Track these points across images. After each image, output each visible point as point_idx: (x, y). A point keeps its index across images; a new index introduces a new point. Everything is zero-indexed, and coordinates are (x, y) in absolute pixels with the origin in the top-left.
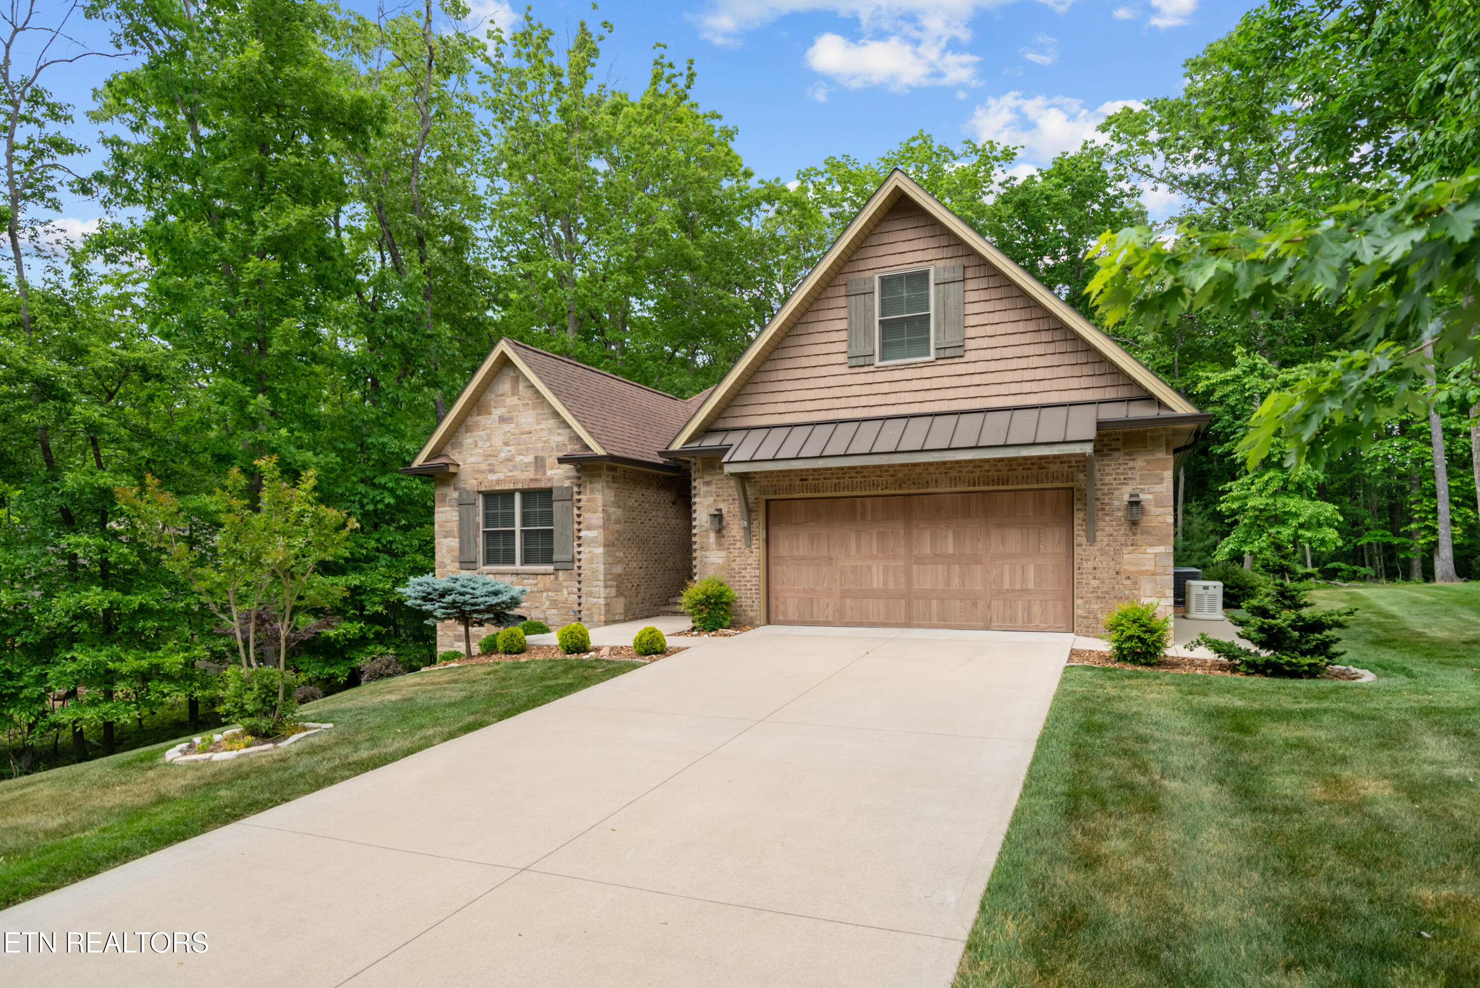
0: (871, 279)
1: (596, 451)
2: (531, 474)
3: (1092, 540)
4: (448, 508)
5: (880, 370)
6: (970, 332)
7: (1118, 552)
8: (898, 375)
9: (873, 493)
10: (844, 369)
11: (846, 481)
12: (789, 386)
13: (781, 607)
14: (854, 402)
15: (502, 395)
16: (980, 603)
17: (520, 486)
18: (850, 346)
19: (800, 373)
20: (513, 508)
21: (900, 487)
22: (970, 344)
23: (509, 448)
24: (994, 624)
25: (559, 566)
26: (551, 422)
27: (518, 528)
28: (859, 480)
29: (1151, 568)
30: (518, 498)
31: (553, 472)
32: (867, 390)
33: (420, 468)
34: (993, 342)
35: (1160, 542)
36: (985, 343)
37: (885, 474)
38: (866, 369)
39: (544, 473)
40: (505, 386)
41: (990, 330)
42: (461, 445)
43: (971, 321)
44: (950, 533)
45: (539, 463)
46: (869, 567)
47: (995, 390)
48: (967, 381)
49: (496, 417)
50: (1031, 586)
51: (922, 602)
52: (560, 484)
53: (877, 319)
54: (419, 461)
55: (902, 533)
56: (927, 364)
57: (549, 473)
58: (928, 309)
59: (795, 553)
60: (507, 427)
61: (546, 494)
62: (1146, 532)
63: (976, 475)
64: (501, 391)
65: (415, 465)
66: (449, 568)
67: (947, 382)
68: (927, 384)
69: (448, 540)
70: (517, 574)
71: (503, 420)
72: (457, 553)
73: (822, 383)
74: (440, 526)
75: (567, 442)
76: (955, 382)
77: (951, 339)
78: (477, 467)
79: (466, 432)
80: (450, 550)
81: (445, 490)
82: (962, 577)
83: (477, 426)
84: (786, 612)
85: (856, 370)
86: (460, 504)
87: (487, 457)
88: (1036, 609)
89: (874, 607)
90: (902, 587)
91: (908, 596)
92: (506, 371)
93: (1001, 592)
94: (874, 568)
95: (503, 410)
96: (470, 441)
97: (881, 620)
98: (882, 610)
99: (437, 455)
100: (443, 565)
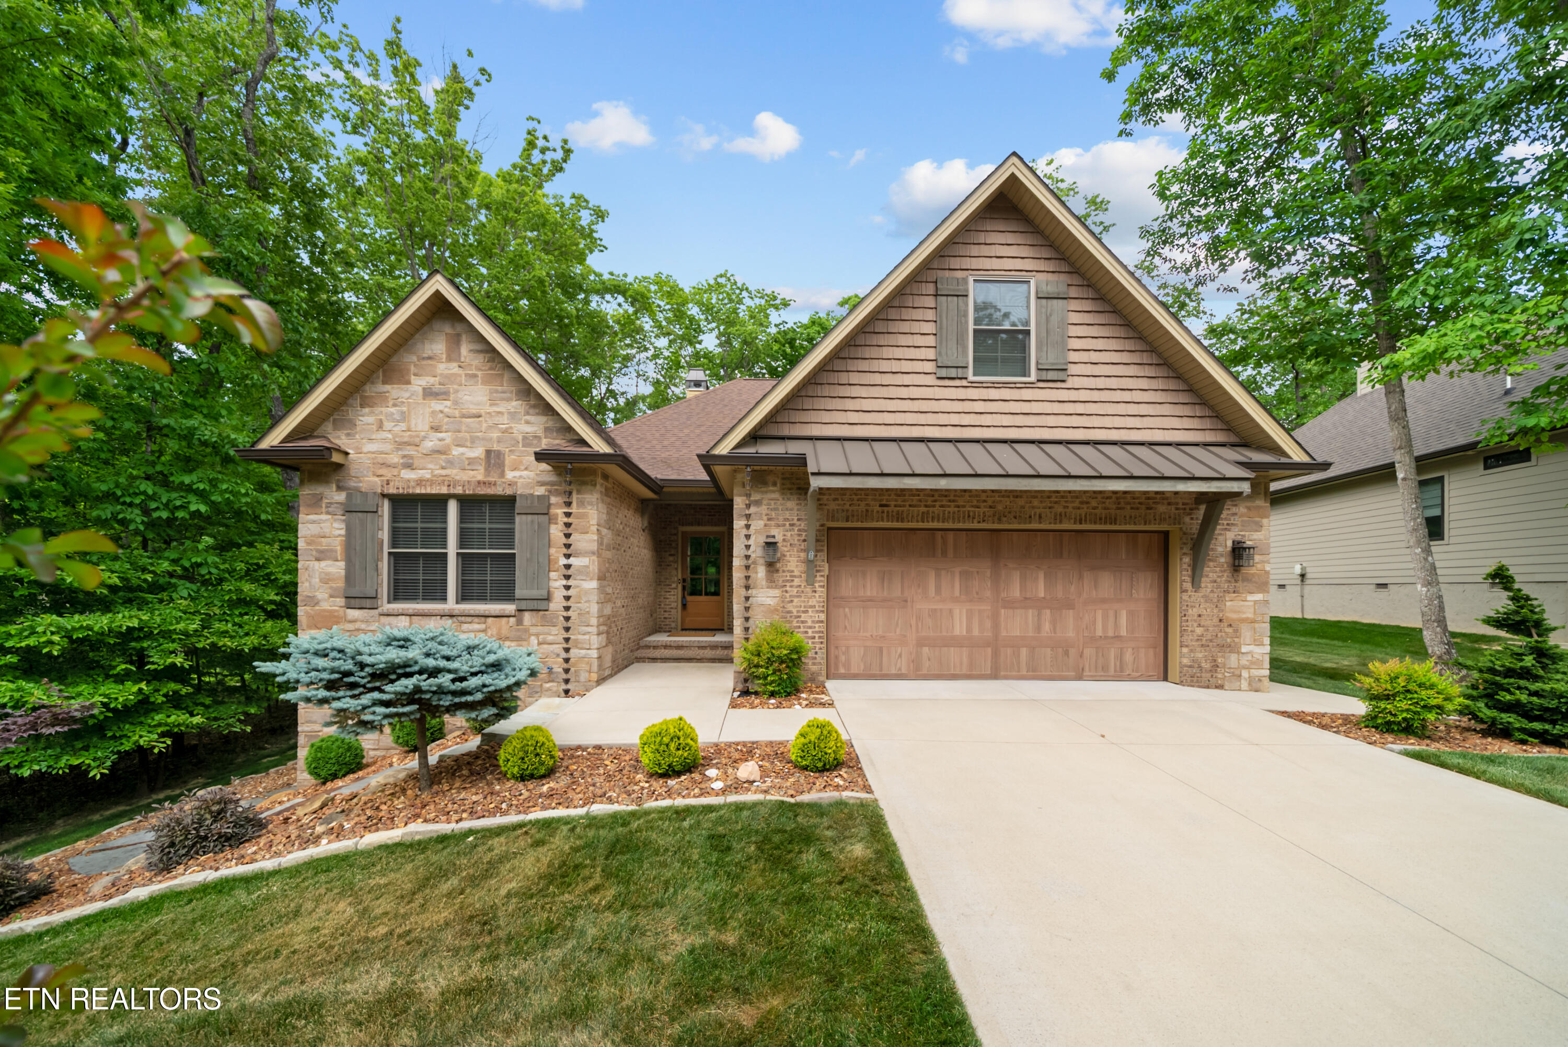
0: (965, 280)
1: (595, 447)
2: (479, 474)
3: (1197, 586)
4: (324, 517)
5: (974, 385)
6: (1073, 356)
7: (1221, 599)
8: (993, 394)
9: (968, 525)
10: (931, 380)
11: (937, 510)
12: (863, 392)
13: (843, 658)
14: (943, 419)
15: (430, 358)
16: (1072, 652)
17: (459, 490)
18: (939, 354)
19: (878, 378)
20: (445, 521)
22: (1073, 369)
23: (440, 435)
24: (1086, 673)
25: (523, 605)
26: (516, 405)
27: (452, 548)
28: (951, 509)
29: (1250, 615)
30: (453, 508)
31: (517, 474)
32: (959, 406)
33: (272, 450)
34: (1097, 370)
35: (1261, 592)
36: (1089, 370)
37: (982, 505)
38: (958, 382)
39: (502, 475)
40: (436, 345)
41: (1094, 357)
42: (352, 423)
43: (1075, 344)
44: (1041, 575)
45: (493, 459)
46: (951, 611)
47: (1096, 421)
48: (1069, 408)
49: (420, 390)
50: (1123, 632)
51: (1009, 651)
52: (528, 491)
53: (971, 327)
54: (272, 440)
55: (988, 573)
56: (1028, 385)
57: (510, 475)
58: (1028, 324)
59: (861, 593)
60: (437, 405)
61: (504, 504)
62: (1246, 579)
63: (1083, 512)
64: (428, 353)
65: (264, 445)
66: (325, 606)
67: (1048, 408)
68: (1026, 407)
69: (323, 564)
70: (452, 616)
71: (429, 393)
72: (341, 584)
73: (904, 393)
74: (308, 544)
75: (540, 433)
76: (1057, 408)
77: (1050, 361)
78: (381, 458)
79: (362, 406)
80: (326, 579)
81: (319, 489)
82: (1054, 623)
83: (383, 398)
84: (847, 665)
85: (947, 383)
86: (348, 511)
87: (400, 445)
88: (1128, 657)
89: (956, 657)
90: (988, 634)
91: (995, 644)
92: (437, 325)
93: (1093, 639)
94: (956, 612)
95: (432, 380)
96: (370, 419)
97: (964, 671)
98: (965, 660)
99: (306, 436)
100: (313, 601)
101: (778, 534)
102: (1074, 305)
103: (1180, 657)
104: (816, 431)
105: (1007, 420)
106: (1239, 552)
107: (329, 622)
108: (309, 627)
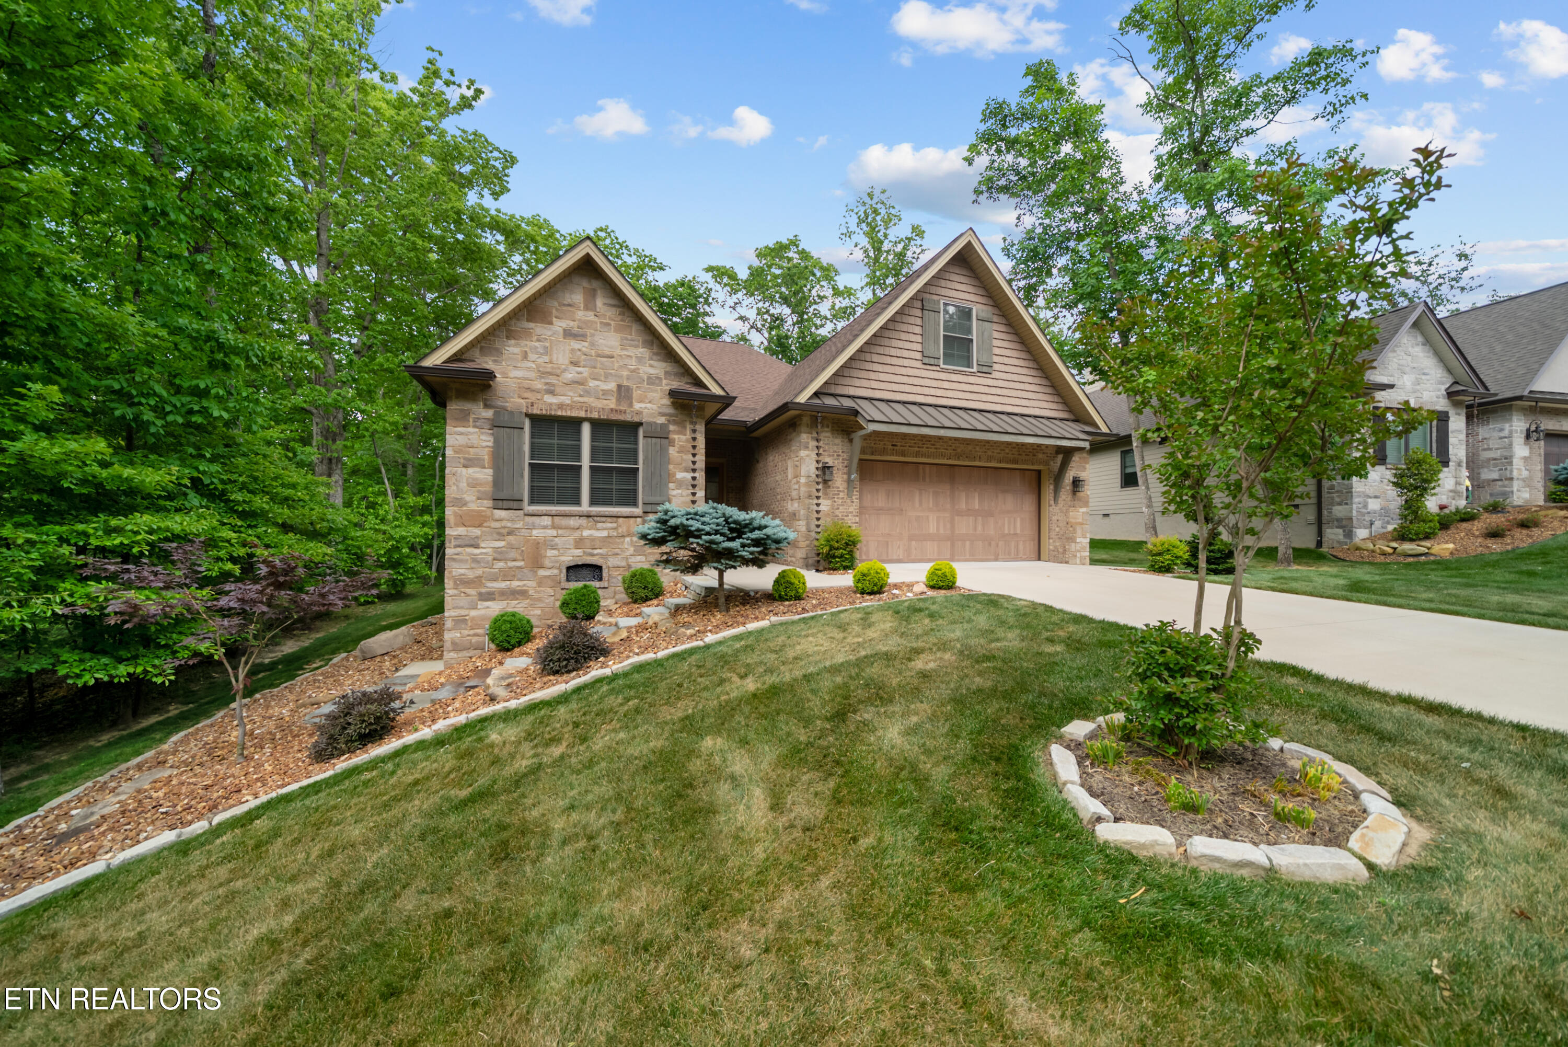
0: (940, 302)
1: (712, 389)
2: (612, 404)
3: (1056, 503)
4: (471, 430)
5: (944, 371)
6: (996, 359)
7: (1067, 512)
8: (954, 377)
10: (919, 364)
14: (926, 391)
15: (569, 305)
16: (993, 544)
17: (595, 415)
18: (923, 348)
19: (888, 360)
20: (580, 439)
22: (996, 367)
23: (578, 369)
24: (1001, 557)
25: (649, 508)
26: (643, 351)
27: (586, 462)
28: (931, 449)
29: (1080, 521)
30: (586, 429)
31: (643, 405)
32: (934, 383)
33: (434, 370)
35: (1085, 507)
36: (1004, 368)
38: (935, 368)
39: (631, 405)
40: (577, 297)
41: (1005, 360)
42: (499, 352)
43: (996, 351)
44: (976, 495)
45: (623, 392)
46: (928, 517)
48: (993, 391)
49: (561, 330)
50: (1018, 532)
51: (960, 543)
52: (650, 420)
53: (942, 333)
54: (436, 359)
55: (948, 493)
56: (972, 374)
57: (637, 406)
58: (972, 335)
60: (576, 345)
61: (631, 429)
62: (1079, 500)
64: (568, 301)
65: (428, 363)
66: (473, 506)
67: (982, 389)
68: (971, 388)
69: (471, 470)
70: (588, 516)
71: (568, 334)
72: (488, 488)
73: (903, 371)
74: (456, 452)
75: (662, 375)
76: (987, 390)
77: (984, 360)
78: (526, 383)
79: (508, 338)
80: (473, 484)
81: (467, 406)
82: (983, 525)
83: (527, 334)
85: (928, 367)
86: (495, 425)
87: (543, 374)
88: (1021, 547)
89: (932, 548)
90: (948, 532)
91: (953, 539)
92: (576, 279)
93: (1003, 535)
94: (931, 518)
95: (572, 324)
96: (516, 350)
97: (935, 557)
98: (936, 549)
99: (457, 357)
100: (461, 502)
101: (830, 461)
102: (996, 327)
103: (1049, 545)
104: (852, 391)
105: (961, 395)
106: (1077, 483)
107: (478, 520)
108: (457, 525)
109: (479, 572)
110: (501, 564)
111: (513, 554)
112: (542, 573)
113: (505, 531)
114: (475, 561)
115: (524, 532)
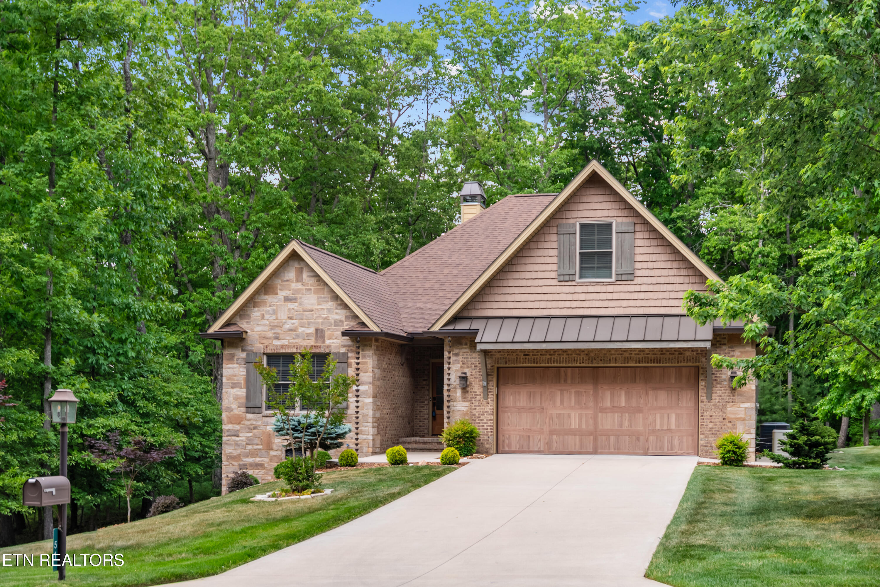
0: (574, 225)
1: (372, 328)
2: (312, 342)
3: (710, 399)
4: (235, 365)
5: (579, 284)
6: (639, 265)
7: (724, 407)
8: (591, 289)
9: (573, 365)
10: (555, 282)
11: (556, 357)
12: (516, 290)
13: (507, 442)
14: (561, 305)
15: (287, 281)
16: (642, 438)
17: (302, 350)
18: (559, 267)
19: (524, 283)
21: (592, 362)
22: (638, 273)
23: (293, 321)
24: (650, 451)
26: (331, 304)
28: (565, 356)
29: (743, 416)
30: (299, 359)
31: (331, 341)
32: (570, 297)
33: (215, 334)
34: (652, 273)
35: (748, 400)
36: (647, 273)
38: (569, 283)
39: (324, 342)
40: (291, 274)
41: (650, 265)
42: (249, 316)
43: (639, 258)
44: (623, 393)
45: (319, 334)
46: (569, 414)
48: (636, 296)
49: (282, 298)
50: (673, 427)
51: (604, 438)
52: (336, 351)
53: (578, 251)
54: (215, 328)
55: (591, 392)
56: (610, 283)
57: (328, 342)
58: (611, 248)
59: (517, 404)
60: (291, 305)
61: (324, 357)
62: (740, 395)
63: (641, 357)
64: (286, 278)
65: (211, 331)
66: (236, 412)
67: (623, 296)
68: (610, 296)
69: (235, 390)
71: (287, 299)
72: (244, 401)
73: (539, 290)
74: (228, 379)
75: (343, 319)
76: (628, 295)
77: (625, 269)
78: (263, 334)
79: (254, 307)
80: (236, 398)
81: (233, 351)
82: (630, 421)
83: (264, 303)
84: (509, 445)
85: (563, 283)
86: (247, 362)
87: (272, 327)
88: (676, 441)
89: (573, 441)
90: (591, 428)
91: (595, 434)
92: (291, 263)
93: (654, 431)
94: (572, 415)
95: (289, 292)
96: (258, 314)
97: (577, 450)
98: (577, 443)
99: (228, 324)
100: (229, 409)
101: (468, 372)
102: (638, 236)
104: (488, 313)
105: (597, 304)
106: (735, 379)
107: (238, 420)
108: (228, 423)
109: (239, 452)
110: (249, 447)
111: (256, 441)
112: (272, 453)
113: (252, 427)
114: (237, 445)
115: (262, 428)
